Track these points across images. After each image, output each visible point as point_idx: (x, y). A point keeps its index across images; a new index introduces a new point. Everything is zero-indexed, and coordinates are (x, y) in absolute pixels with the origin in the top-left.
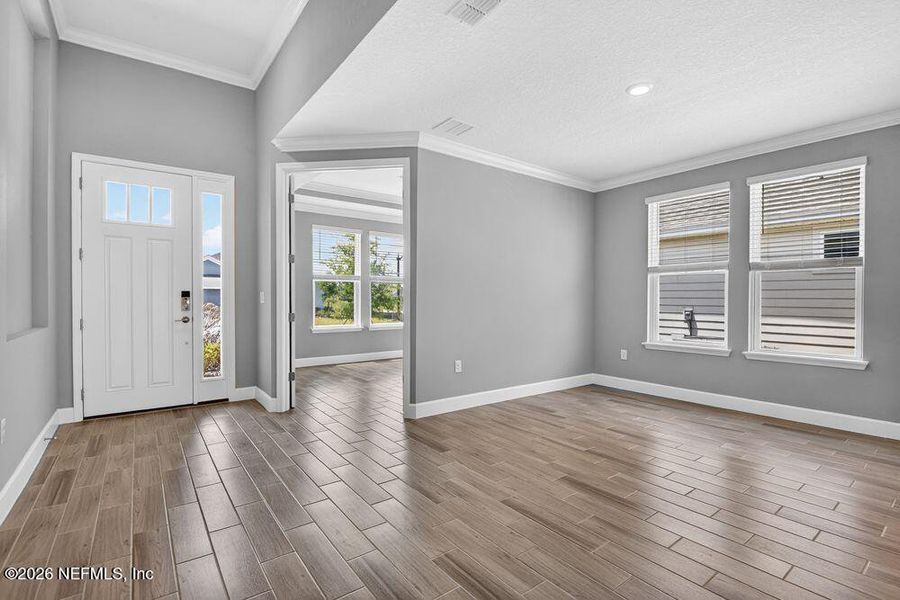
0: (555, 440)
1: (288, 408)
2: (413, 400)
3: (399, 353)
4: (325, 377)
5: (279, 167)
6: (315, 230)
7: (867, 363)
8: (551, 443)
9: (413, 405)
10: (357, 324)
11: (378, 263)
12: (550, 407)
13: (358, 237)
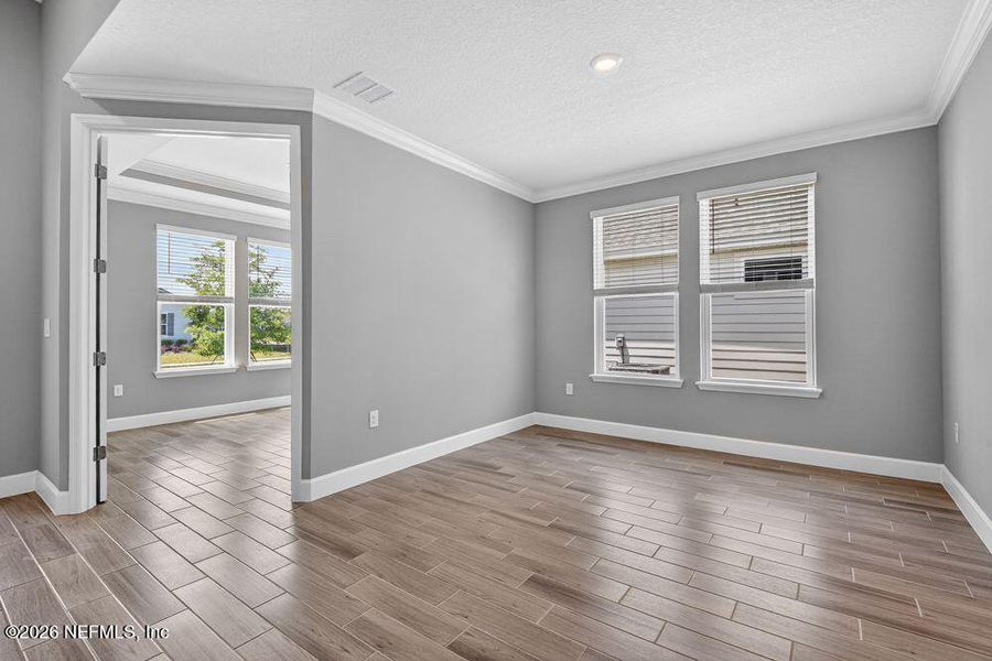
0: (511, 513)
1: (93, 503)
2: (306, 475)
3: (286, 400)
4: (174, 442)
5: (76, 121)
6: (162, 232)
7: (821, 390)
8: (505, 520)
9: (306, 481)
10: (229, 361)
11: (263, 281)
12: (492, 461)
13: (230, 244)
